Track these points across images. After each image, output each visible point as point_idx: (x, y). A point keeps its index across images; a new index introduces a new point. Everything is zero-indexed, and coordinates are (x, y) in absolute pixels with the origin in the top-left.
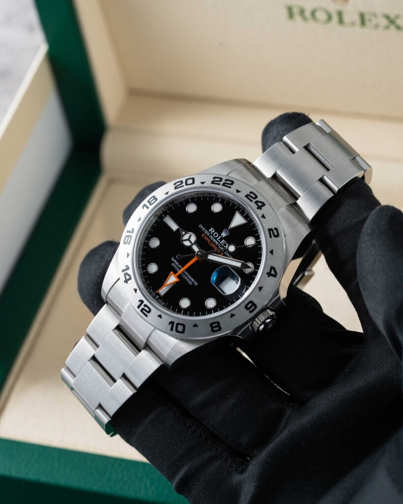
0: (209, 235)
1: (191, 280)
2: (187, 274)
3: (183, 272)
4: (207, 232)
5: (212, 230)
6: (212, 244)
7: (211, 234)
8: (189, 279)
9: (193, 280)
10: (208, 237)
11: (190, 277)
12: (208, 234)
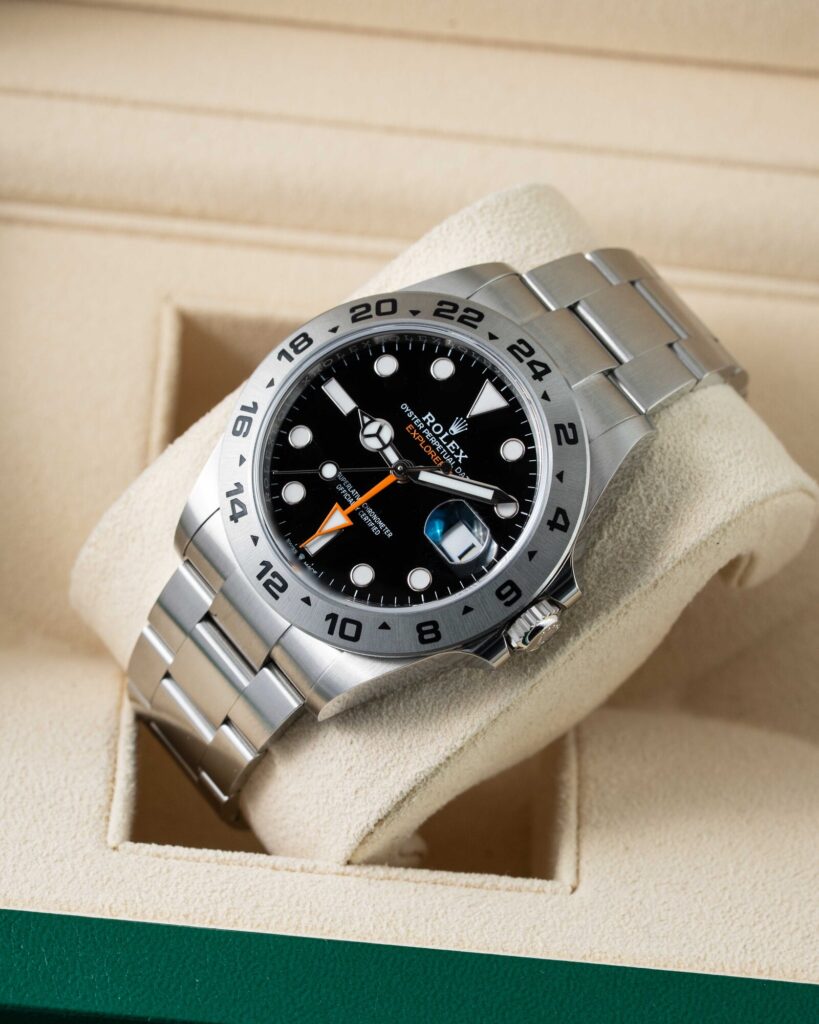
0: (423, 429)
1: (377, 525)
2: (370, 511)
3: (360, 506)
4: (418, 420)
5: (429, 417)
6: (428, 449)
7: (426, 427)
8: (373, 521)
9: (382, 525)
10: (420, 432)
11: (375, 517)
12: (421, 426)
